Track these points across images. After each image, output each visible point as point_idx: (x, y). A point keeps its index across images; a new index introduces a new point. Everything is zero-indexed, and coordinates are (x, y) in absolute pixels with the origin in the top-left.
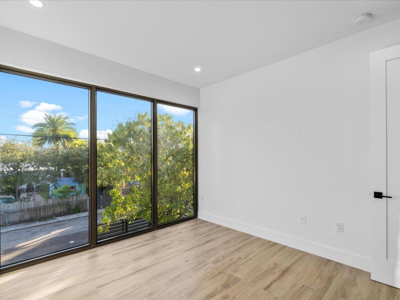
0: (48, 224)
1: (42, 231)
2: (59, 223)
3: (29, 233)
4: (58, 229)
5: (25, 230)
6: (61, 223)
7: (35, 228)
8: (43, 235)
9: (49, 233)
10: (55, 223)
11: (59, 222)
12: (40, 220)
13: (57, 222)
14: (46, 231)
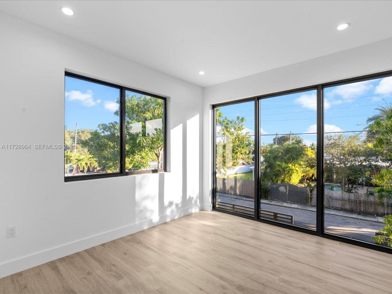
0: (365, 220)
1: (355, 224)
2: (376, 224)
3: (343, 221)
4: (371, 228)
5: (342, 217)
6: (379, 224)
7: (351, 219)
8: (353, 227)
9: (359, 228)
10: (373, 221)
11: (378, 222)
12: (359, 214)
13: (375, 222)
14: (358, 225)
